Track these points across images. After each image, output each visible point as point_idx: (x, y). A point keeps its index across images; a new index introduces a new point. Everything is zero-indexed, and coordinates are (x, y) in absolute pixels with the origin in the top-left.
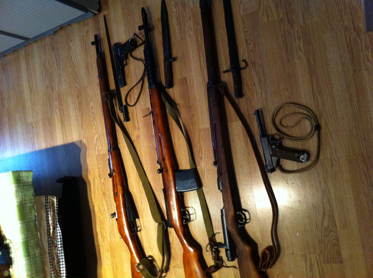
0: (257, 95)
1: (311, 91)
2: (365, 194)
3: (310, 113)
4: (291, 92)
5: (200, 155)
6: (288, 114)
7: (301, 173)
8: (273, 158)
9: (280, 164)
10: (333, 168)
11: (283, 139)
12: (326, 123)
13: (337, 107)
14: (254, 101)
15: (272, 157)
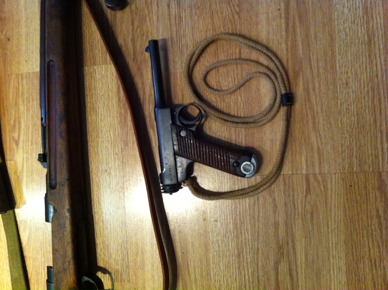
0: (158, 6)
1: (283, 11)
2: (371, 261)
3: (276, 64)
4: (237, 9)
5: (16, 135)
6: (224, 61)
7: (237, 201)
8: (179, 159)
9: (192, 176)
10: (309, 197)
11: (207, 117)
12: (307, 91)
13: (338, 57)
14: (150, 20)
15: (177, 156)
